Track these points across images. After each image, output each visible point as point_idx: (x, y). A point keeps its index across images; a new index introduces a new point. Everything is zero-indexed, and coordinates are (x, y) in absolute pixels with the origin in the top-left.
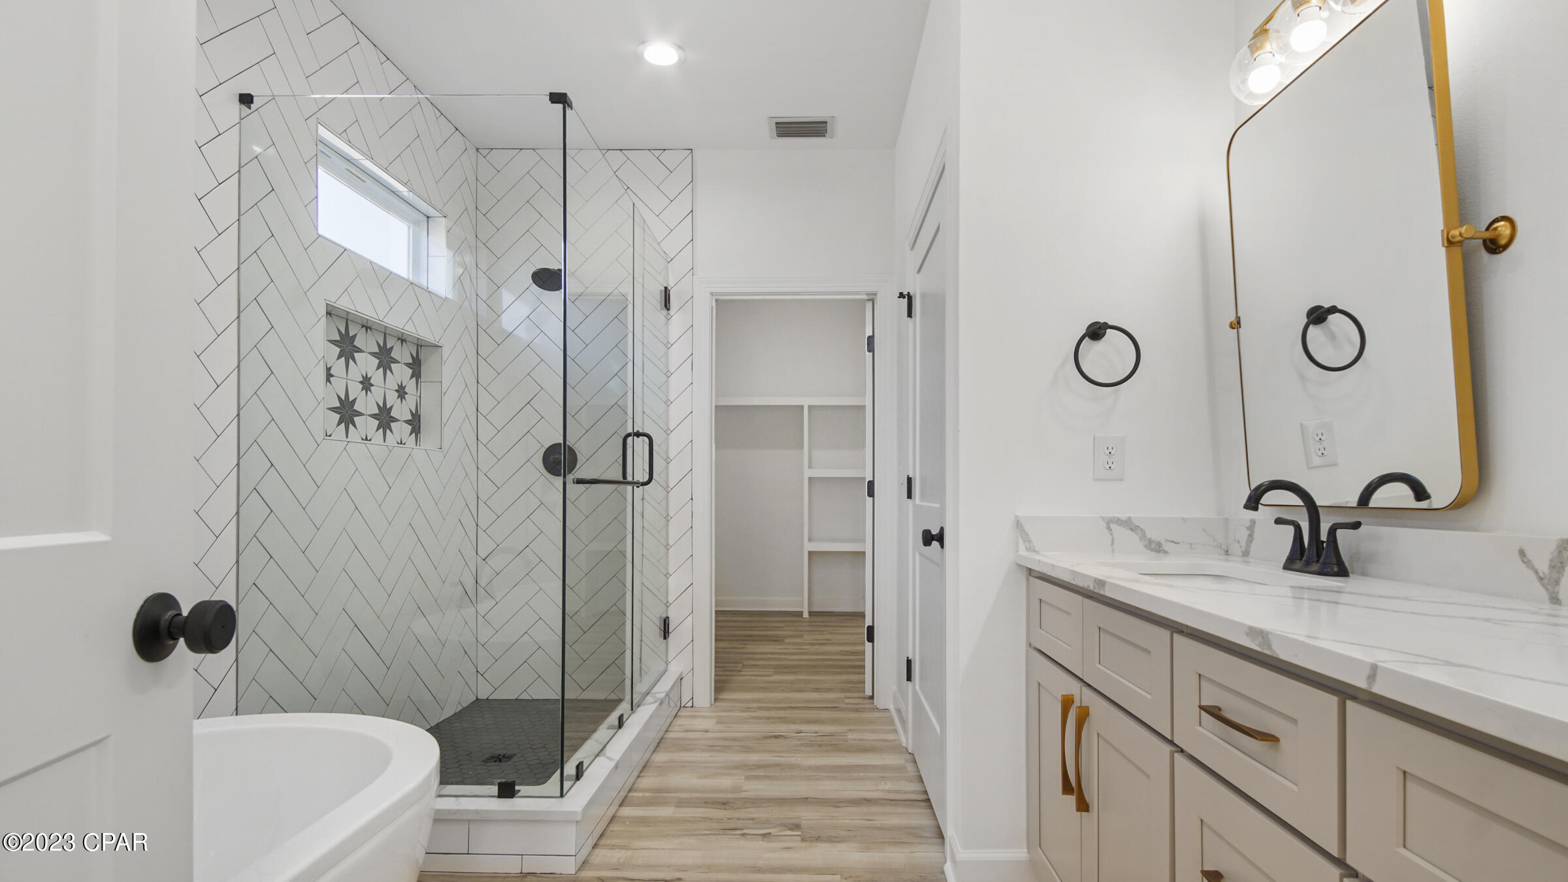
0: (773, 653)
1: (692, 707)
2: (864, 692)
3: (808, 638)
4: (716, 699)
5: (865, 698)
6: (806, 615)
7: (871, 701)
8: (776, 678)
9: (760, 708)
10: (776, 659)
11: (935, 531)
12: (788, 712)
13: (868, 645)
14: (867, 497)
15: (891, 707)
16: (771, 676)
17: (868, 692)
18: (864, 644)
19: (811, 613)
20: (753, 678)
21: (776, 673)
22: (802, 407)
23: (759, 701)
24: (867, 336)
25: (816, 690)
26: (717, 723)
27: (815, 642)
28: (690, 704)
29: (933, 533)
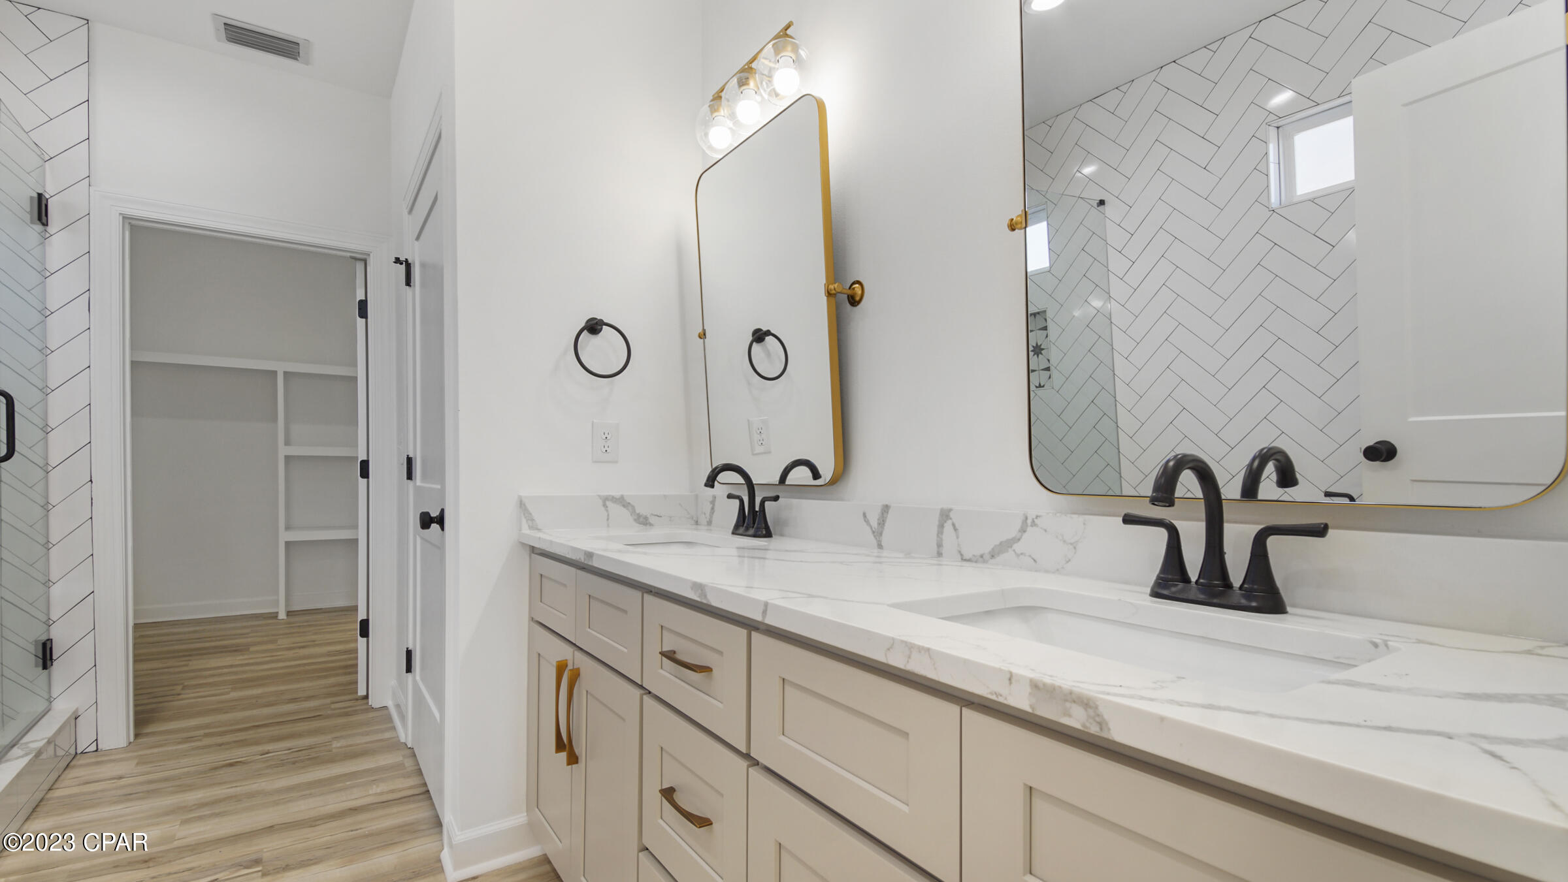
0: (231, 666)
1: (96, 751)
2: (357, 693)
3: (284, 642)
4: (137, 736)
5: (357, 699)
6: (282, 615)
7: (365, 701)
8: (234, 695)
9: (206, 735)
10: (236, 673)
11: (434, 513)
12: (251, 732)
13: (362, 641)
14: (359, 478)
15: (390, 704)
16: (228, 693)
17: (362, 692)
18: (356, 641)
19: (289, 613)
20: (199, 700)
21: (234, 689)
22: (275, 373)
23: (207, 726)
24: (358, 300)
25: (294, 700)
26: (138, 764)
27: (292, 645)
28: (93, 747)
29: (432, 515)
